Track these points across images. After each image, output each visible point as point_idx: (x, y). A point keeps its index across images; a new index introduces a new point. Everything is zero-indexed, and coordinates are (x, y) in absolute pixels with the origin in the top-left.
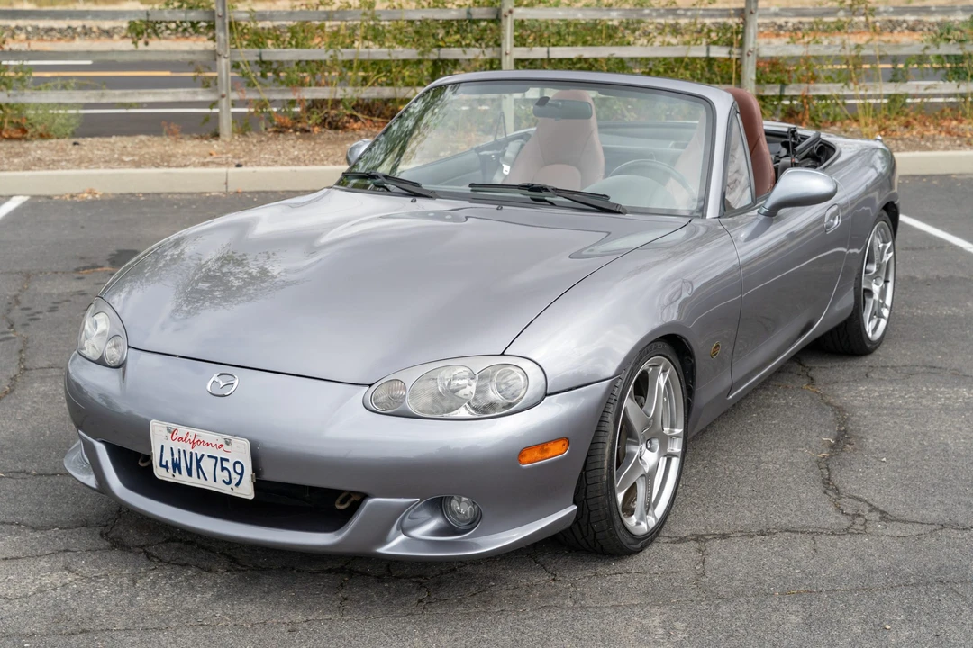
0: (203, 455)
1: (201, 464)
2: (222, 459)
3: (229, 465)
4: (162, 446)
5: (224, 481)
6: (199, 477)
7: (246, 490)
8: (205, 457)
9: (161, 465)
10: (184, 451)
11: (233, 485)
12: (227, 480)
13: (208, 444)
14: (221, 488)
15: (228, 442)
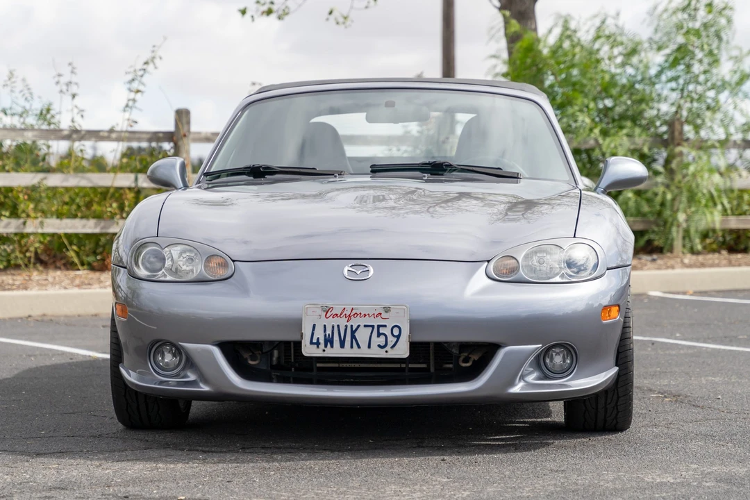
0: (359, 326)
1: (356, 334)
2: (379, 326)
3: (387, 331)
4: (314, 326)
5: (379, 346)
6: (352, 347)
7: (402, 351)
8: (361, 328)
9: (311, 343)
10: (338, 326)
11: (388, 348)
12: (383, 343)
13: (365, 315)
14: (376, 353)
15: (387, 310)
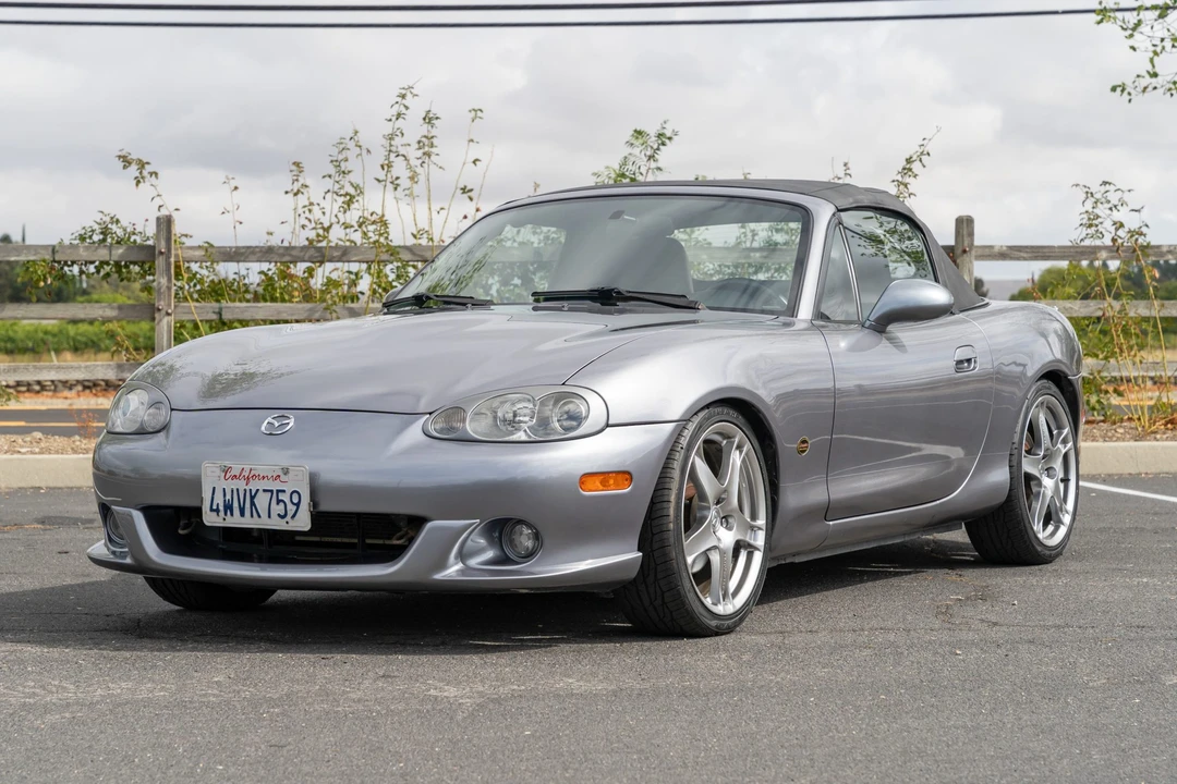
0: (257, 491)
1: (255, 501)
2: (278, 491)
3: (285, 497)
4: (214, 490)
5: (279, 515)
6: (252, 516)
7: (303, 522)
8: (261, 492)
9: (212, 510)
10: (238, 489)
11: (288, 518)
12: (282, 513)
13: (264, 478)
14: (276, 524)
15: (286, 471)
